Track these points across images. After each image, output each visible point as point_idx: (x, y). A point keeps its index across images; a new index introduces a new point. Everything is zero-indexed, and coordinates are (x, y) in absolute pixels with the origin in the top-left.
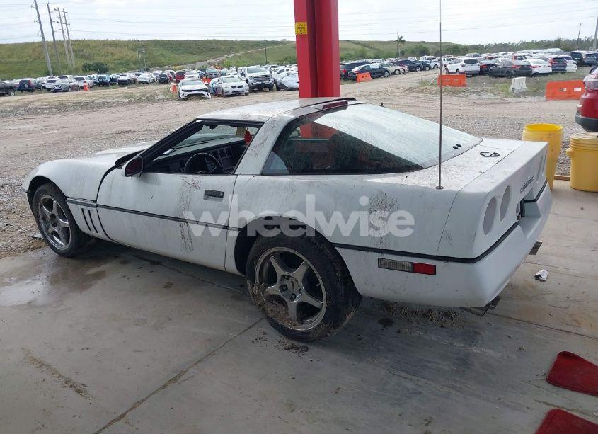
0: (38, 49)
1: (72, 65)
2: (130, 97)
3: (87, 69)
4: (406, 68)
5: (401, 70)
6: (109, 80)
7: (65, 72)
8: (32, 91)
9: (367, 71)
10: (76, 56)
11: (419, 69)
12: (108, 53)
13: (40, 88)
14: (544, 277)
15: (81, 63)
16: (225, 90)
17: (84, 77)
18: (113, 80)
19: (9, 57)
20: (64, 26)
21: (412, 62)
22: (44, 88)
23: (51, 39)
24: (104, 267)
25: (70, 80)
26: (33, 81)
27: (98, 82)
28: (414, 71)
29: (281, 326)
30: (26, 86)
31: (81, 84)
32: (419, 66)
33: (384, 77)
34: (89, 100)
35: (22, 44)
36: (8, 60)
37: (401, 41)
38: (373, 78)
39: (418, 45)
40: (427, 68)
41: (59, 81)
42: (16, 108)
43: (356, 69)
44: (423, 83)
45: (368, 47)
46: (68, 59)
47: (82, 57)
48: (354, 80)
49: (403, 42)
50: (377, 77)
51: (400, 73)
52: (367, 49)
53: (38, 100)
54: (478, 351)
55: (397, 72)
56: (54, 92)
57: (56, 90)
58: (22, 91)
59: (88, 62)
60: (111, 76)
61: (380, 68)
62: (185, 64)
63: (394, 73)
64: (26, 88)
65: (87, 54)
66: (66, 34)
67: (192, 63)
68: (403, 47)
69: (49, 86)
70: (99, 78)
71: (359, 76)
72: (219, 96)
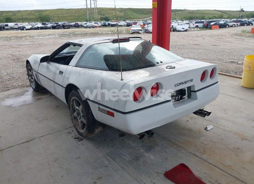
0: (85, 11)
1: (96, 17)
2: (112, 31)
3: (102, 19)
4: (239, 24)
5: (236, 25)
6: (107, 24)
7: (92, 20)
8: (79, 27)
9: (218, 25)
10: (98, 14)
11: (246, 25)
12: (110, 13)
13: (82, 26)
14: (209, 129)
15: (100, 17)
16: (149, 30)
17: (98, 22)
18: (109, 24)
19: (75, 14)
20: (95, 2)
21: (243, 21)
22: (83, 26)
23: (90, 7)
24: (44, 96)
25: (93, 23)
26: (80, 23)
27: (103, 24)
28: (243, 26)
29: (77, 129)
30: (77, 25)
31: (96, 25)
32: (246, 23)
33: (226, 28)
34: (96, 32)
35: (80, 9)
36: (74, 15)
37: (242, 11)
38: (220, 28)
39: (251, 13)
40: (251, 24)
41: (89, 24)
42: (70, 33)
43: (213, 23)
44: (244, 31)
45: (226, 13)
46: (95, 15)
47: (101, 14)
48: (211, 28)
49: (243, 11)
50: (223, 28)
51: (235, 26)
52: (224, 14)
53: (78, 31)
54: (147, 155)
55: (234, 26)
56: (86, 28)
57: (86, 27)
58: (75, 27)
59: (103, 17)
60: (108, 22)
61: (224, 24)
62: (140, 18)
63: (232, 26)
64: (77, 26)
65: (103, 13)
66: (95, 5)
67: (144, 18)
68: (243, 13)
69: (85, 25)
70: (104, 23)
71: (213, 27)
72: (147, 33)
